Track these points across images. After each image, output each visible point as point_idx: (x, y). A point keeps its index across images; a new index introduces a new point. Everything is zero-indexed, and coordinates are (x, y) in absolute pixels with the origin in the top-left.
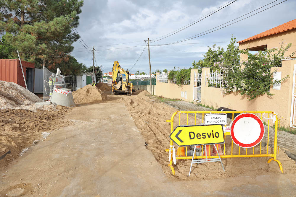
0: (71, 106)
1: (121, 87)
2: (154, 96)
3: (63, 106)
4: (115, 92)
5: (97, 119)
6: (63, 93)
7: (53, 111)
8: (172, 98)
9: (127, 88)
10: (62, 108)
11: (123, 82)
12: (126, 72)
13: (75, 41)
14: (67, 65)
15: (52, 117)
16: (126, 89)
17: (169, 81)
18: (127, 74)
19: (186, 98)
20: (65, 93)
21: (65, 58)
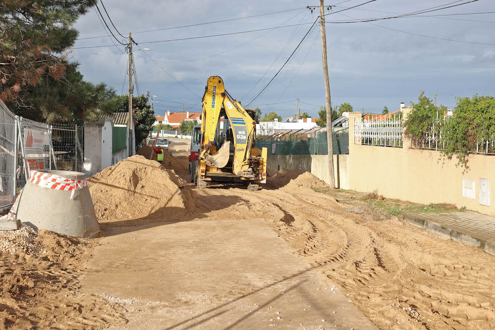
0: (86, 235)
1: (230, 163)
2: (343, 191)
3: (59, 235)
4: (210, 179)
5: (203, 291)
6: (59, 187)
7: (27, 257)
8: (427, 203)
9: (250, 165)
10: (58, 243)
11: (238, 146)
12: (246, 113)
13: (82, 11)
14: (55, 90)
15: (31, 284)
16: (246, 168)
17: (407, 143)
18: (249, 120)
19: (487, 201)
20: (68, 187)
21: (53, 68)
